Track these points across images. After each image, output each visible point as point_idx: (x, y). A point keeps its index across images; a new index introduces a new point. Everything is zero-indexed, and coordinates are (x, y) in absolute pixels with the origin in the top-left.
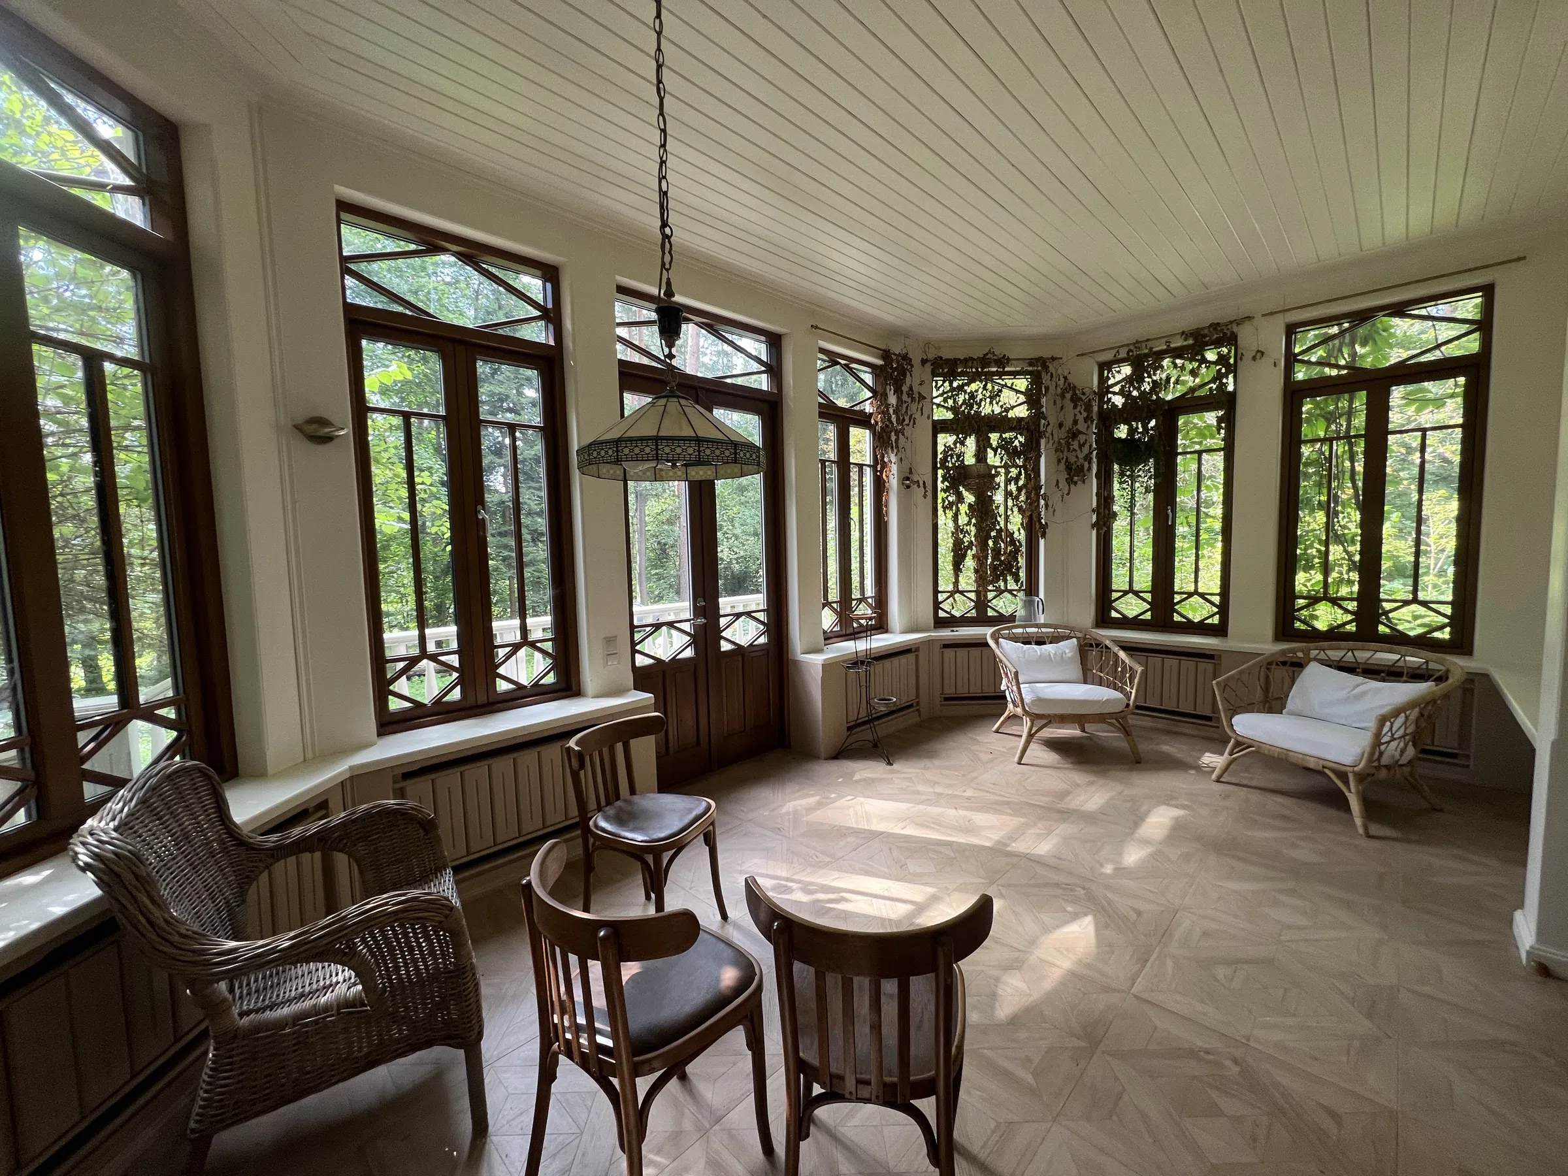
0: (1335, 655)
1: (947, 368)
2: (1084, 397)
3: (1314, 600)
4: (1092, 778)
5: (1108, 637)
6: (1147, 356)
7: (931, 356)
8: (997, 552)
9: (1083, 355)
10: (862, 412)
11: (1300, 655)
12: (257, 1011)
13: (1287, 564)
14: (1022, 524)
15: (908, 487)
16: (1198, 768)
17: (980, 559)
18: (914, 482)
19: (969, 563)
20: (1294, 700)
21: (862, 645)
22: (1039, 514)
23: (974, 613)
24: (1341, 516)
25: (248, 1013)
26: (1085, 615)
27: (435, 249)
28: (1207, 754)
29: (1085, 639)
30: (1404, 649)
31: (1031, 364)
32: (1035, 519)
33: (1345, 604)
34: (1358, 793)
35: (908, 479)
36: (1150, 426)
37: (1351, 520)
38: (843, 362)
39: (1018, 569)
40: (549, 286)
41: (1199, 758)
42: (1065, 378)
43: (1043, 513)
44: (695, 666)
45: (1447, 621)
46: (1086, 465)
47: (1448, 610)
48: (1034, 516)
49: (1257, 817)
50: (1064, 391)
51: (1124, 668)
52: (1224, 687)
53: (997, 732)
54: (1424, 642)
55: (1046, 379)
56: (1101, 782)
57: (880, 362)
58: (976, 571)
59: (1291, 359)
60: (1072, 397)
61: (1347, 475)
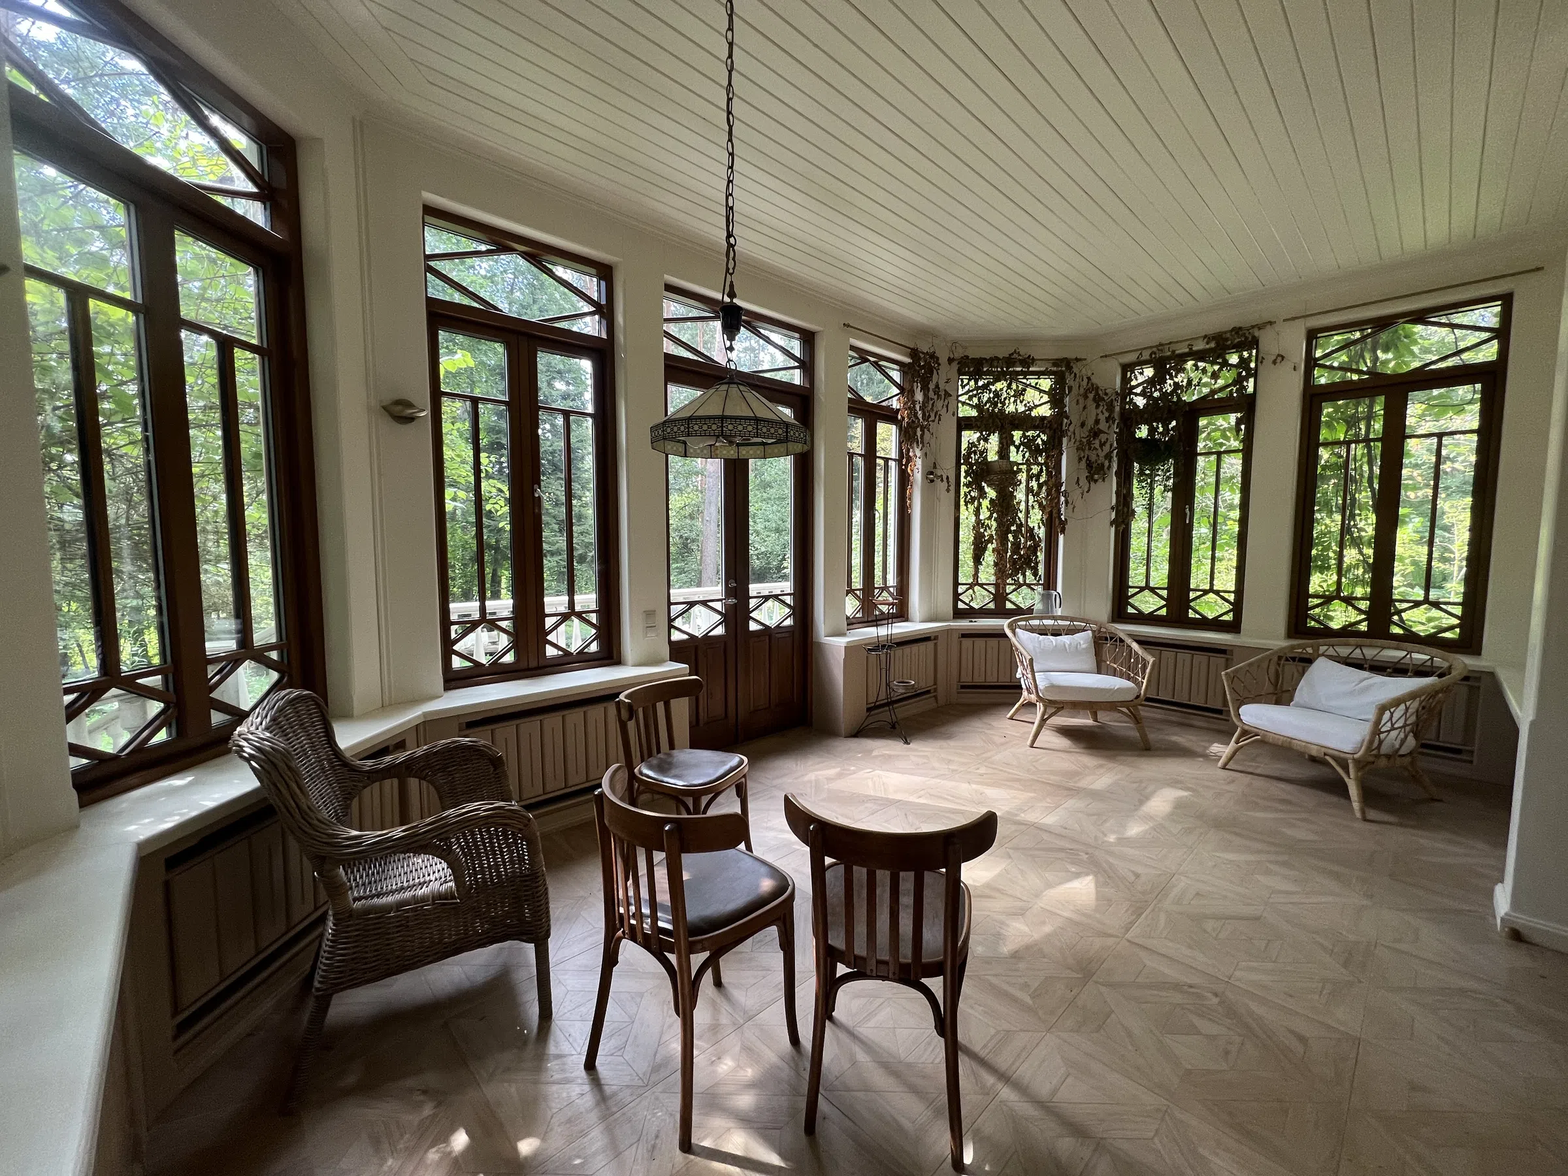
0: (1344, 651)
1: (973, 367)
2: (1106, 398)
3: (1327, 599)
4: (1101, 761)
5: (1123, 631)
6: (1168, 359)
7: (957, 356)
8: (1016, 546)
9: (1106, 356)
10: (889, 408)
11: (1310, 650)
12: (366, 898)
13: (1301, 566)
14: (1041, 520)
15: (932, 481)
16: (1206, 757)
17: (1000, 552)
18: (936, 476)
19: (989, 557)
20: (1302, 692)
21: (883, 631)
22: (1059, 510)
23: (992, 606)
24: (1358, 518)
25: (359, 899)
26: (1100, 608)
27: (503, 249)
28: (1216, 745)
29: (1100, 631)
30: (1409, 646)
31: (1054, 365)
32: (1055, 515)
33: (1356, 603)
34: (1357, 779)
35: (932, 473)
36: (1170, 426)
37: (1367, 524)
38: (872, 359)
39: (1037, 563)
40: (603, 283)
41: (1207, 748)
42: (1089, 379)
43: (1063, 510)
44: (725, 643)
45: (1456, 622)
46: (1106, 464)
47: (1458, 611)
48: (1054, 512)
49: (1259, 801)
50: (1087, 391)
51: (1137, 659)
52: (1232, 678)
53: (1011, 718)
54: (1433, 641)
55: (1069, 380)
56: (1111, 765)
57: (907, 360)
58: (996, 564)
59: (1311, 363)
60: (1095, 396)
61: (1365, 480)
